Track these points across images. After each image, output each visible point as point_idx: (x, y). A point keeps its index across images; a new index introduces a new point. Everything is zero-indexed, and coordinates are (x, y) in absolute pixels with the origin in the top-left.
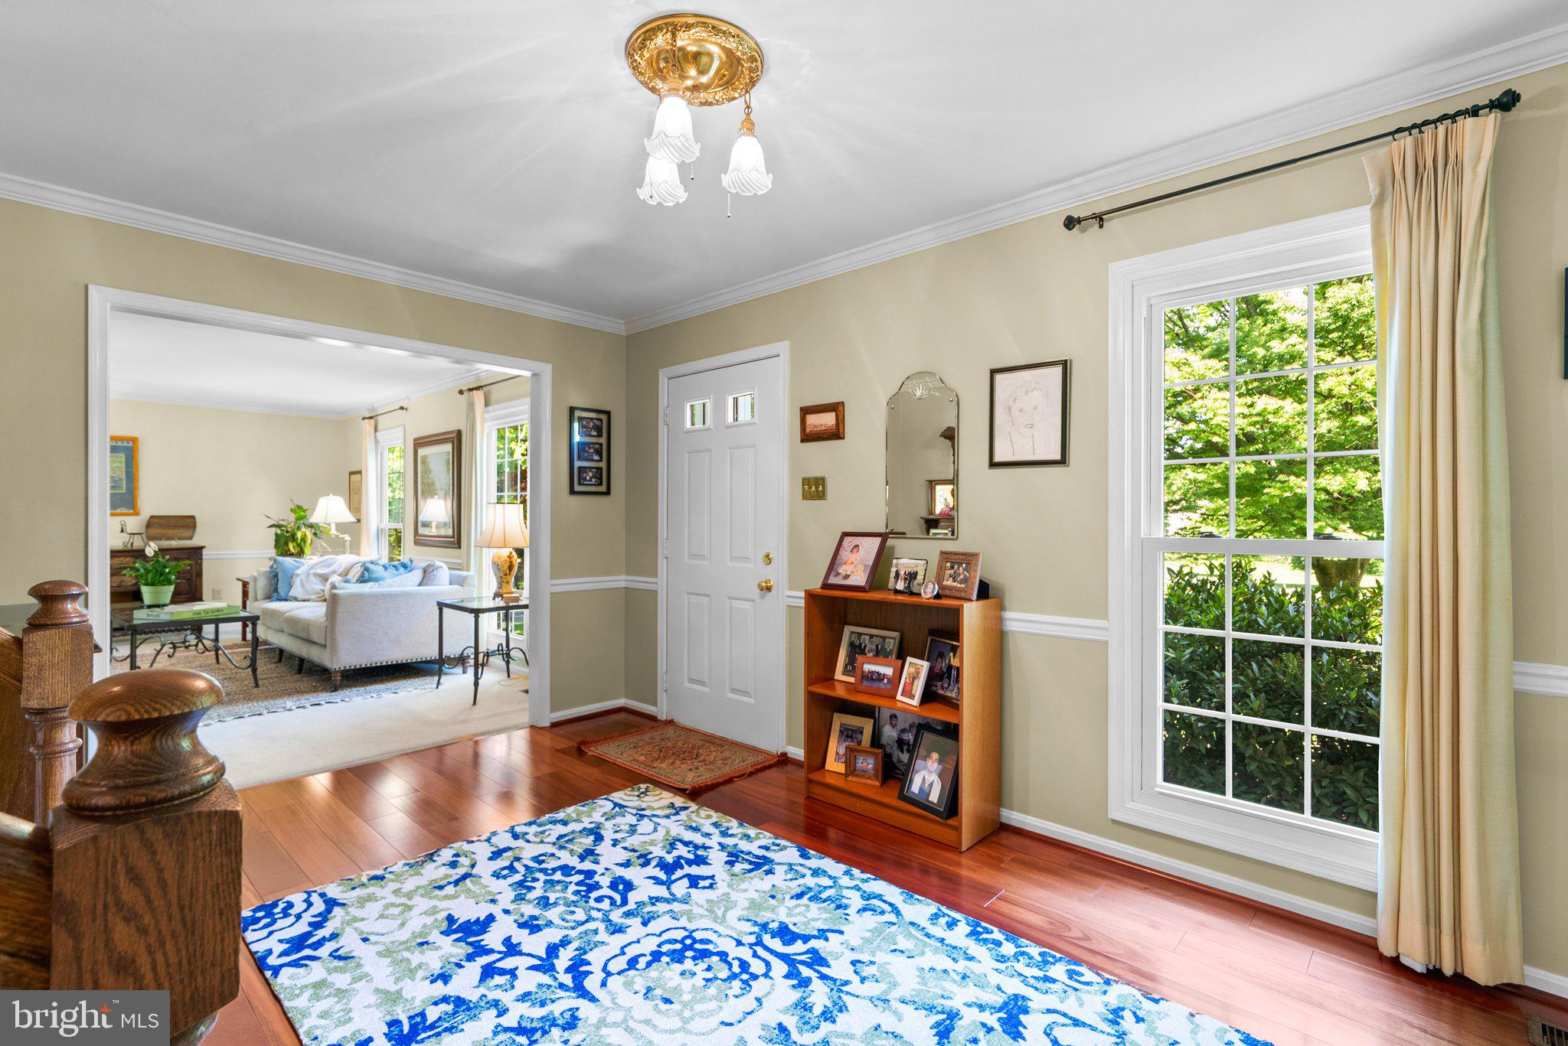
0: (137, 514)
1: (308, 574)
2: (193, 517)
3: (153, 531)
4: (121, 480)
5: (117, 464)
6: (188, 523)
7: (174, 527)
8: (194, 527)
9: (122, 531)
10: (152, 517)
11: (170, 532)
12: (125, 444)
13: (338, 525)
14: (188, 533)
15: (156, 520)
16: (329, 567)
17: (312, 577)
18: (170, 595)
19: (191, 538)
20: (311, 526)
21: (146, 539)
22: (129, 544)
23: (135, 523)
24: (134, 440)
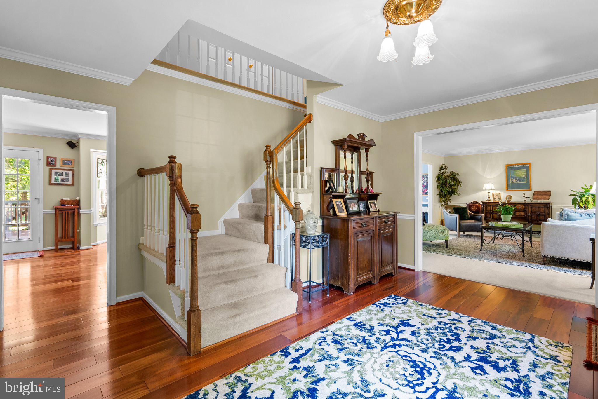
0: (531, 190)
2: (550, 191)
3: (535, 197)
4: (525, 178)
6: (548, 193)
7: (543, 195)
8: (550, 195)
9: (524, 196)
11: (541, 197)
12: (526, 165)
14: (547, 198)
15: (536, 192)
18: (510, 219)
19: (548, 199)
21: (532, 199)
22: (525, 201)
23: (529, 194)
24: (529, 164)
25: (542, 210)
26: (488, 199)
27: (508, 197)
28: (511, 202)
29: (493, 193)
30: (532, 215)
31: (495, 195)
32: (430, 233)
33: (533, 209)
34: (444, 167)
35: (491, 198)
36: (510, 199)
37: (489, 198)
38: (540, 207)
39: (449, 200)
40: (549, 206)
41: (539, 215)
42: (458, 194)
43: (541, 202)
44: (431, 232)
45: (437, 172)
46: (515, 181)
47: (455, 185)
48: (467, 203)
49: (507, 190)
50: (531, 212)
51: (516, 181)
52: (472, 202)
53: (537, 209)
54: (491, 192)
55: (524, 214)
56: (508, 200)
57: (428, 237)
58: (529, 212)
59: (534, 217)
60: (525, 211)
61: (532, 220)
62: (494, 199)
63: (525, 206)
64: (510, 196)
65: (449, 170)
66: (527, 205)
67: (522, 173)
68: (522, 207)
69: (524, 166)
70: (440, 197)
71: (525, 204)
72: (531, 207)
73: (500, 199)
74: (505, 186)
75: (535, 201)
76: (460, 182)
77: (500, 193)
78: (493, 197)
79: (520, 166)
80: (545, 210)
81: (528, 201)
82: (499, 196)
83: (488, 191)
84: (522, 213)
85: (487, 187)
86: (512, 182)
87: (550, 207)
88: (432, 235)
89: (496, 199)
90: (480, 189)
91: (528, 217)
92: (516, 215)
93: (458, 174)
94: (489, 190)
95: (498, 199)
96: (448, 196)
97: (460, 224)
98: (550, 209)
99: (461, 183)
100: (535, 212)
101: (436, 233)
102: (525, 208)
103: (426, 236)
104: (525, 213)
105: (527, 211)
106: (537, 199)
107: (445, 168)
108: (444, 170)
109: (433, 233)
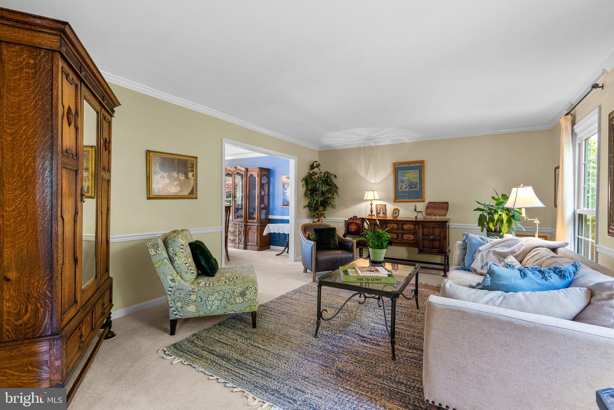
0: (424, 201)
1: (489, 251)
2: (447, 203)
3: (430, 211)
4: (417, 183)
5: (415, 176)
6: (444, 206)
7: (438, 208)
8: (447, 209)
9: (415, 210)
10: (429, 203)
11: (436, 211)
12: (419, 164)
13: (527, 209)
14: (444, 213)
15: (430, 205)
16: (509, 247)
17: (491, 254)
19: (445, 215)
20: (508, 210)
21: (424, 215)
22: (416, 217)
23: (421, 206)
24: (422, 162)
25: (437, 231)
26: (370, 213)
27: (395, 211)
28: (399, 218)
29: (376, 205)
30: (423, 239)
31: (379, 207)
32: (213, 298)
33: (426, 231)
34: (315, 165)
35: (374, 213)
36: (397, 214)
37: (372, 212)
38: (434, 227)
39: (322, 215)
40: (446, 225)
41: (433, 240)
42: (333, 206)
43: (436, 220)
44: (216, 294)
45: (305, 171)
46: (404, 187)
47: (328, 191)
48: (345, 219)
49: (395, 201)
50: (423, 235)
51: (406, 188)
52: (351, 218)
53: (431, 230)
54: (375, 203)
55: (414, 238)
56: (395, 215)
57: (209, 308)
58: (421, 234)
59: (427, 243)
60: (415, 233)
61: (423, 247)
62: (378, 213)
63: (415, 226)
64: (398, 210)
65: (323, 169)
66: (418, 224)
67: (412, 176)
68: (412, 226)
69: (417, 165)
70: (310, 210)
71: (416, 223)
72: (423, 227)
73: (385, 213)
74: (392, 195)
75: (429, 218)
76: (338, 188)
77: (385, 205)
78: (377, 210)
79: (411, 165)
80: (440, 232)
81: (420, 217)
82: (384, 210)
83: (370, 202)
84: (412, 237)
85: (369, 195)
86: (401, 189)
87: (448, 227)
88: (217, 303)
89: (380, 213)
90: (361, 200)
91: (419, 242)
92: (403, 240)
93: (335, 176)
94: (371, 200)
95: (383, 213)
96: (321, 208)
97: (317, 259)
98: (447, 229)
99: (338, 190)
100: (428, 235)
101: (228, 296)
102: (415, 229)
103: (205, 306)
104: (415, 236)
105: (418, 233)
106: (430, 215)
107: (316, 167)
108: (316, 170)
109: (220, 298)
